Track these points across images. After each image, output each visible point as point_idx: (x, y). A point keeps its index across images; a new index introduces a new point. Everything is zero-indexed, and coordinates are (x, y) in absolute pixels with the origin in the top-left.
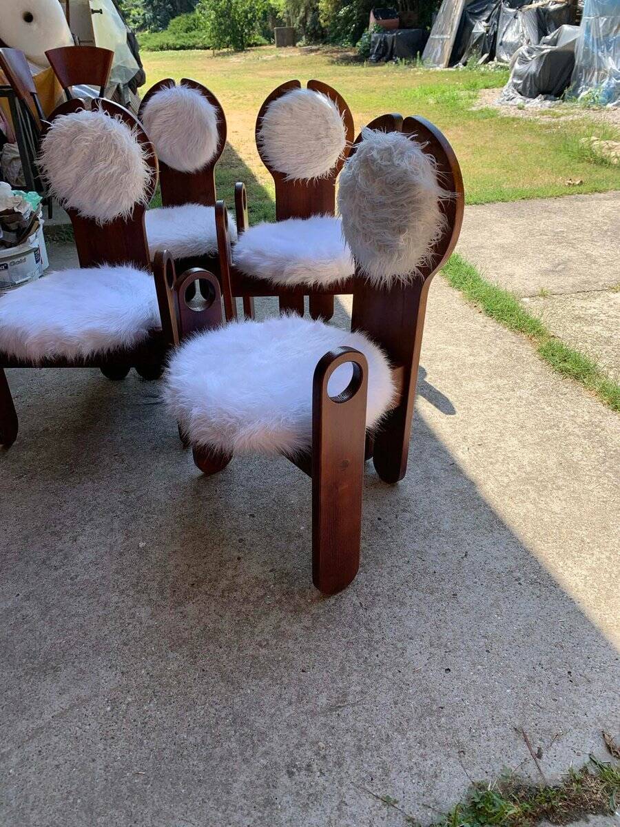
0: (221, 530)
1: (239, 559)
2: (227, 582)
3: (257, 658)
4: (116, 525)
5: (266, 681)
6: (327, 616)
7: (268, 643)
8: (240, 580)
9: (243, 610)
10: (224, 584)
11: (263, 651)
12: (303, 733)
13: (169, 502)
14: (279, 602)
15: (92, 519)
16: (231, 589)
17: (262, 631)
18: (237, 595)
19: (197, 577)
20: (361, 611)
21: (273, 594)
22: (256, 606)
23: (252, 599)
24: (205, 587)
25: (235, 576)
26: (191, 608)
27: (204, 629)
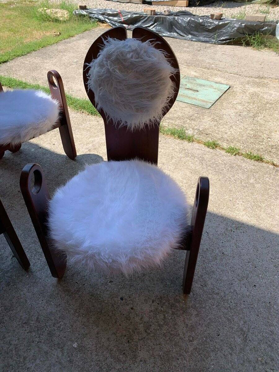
0: (106, 301)
1: (132, 309)
2: (142, 325)
3: (197, 348)
4: (45, 348)
5: (213, 354)
6: (197, 302)
7: (193, 337)
8: (146, 319)
9: (165, 332)
10: (141, 327)
11: (195, 342)
12: (250, 362)
13: (59, 309)
14: (173, 313)
15: (25, 358)
16: (147, 327)
17: (184, 334)
18: (153, 327)
19: (125, 336)
20: (205, 288)
21: (168, 313)
22: (167, 324)
23: (162, 323)
24: (136, 337)
25: (141, 318)
26: (142, 354)
27: (161, 358)
